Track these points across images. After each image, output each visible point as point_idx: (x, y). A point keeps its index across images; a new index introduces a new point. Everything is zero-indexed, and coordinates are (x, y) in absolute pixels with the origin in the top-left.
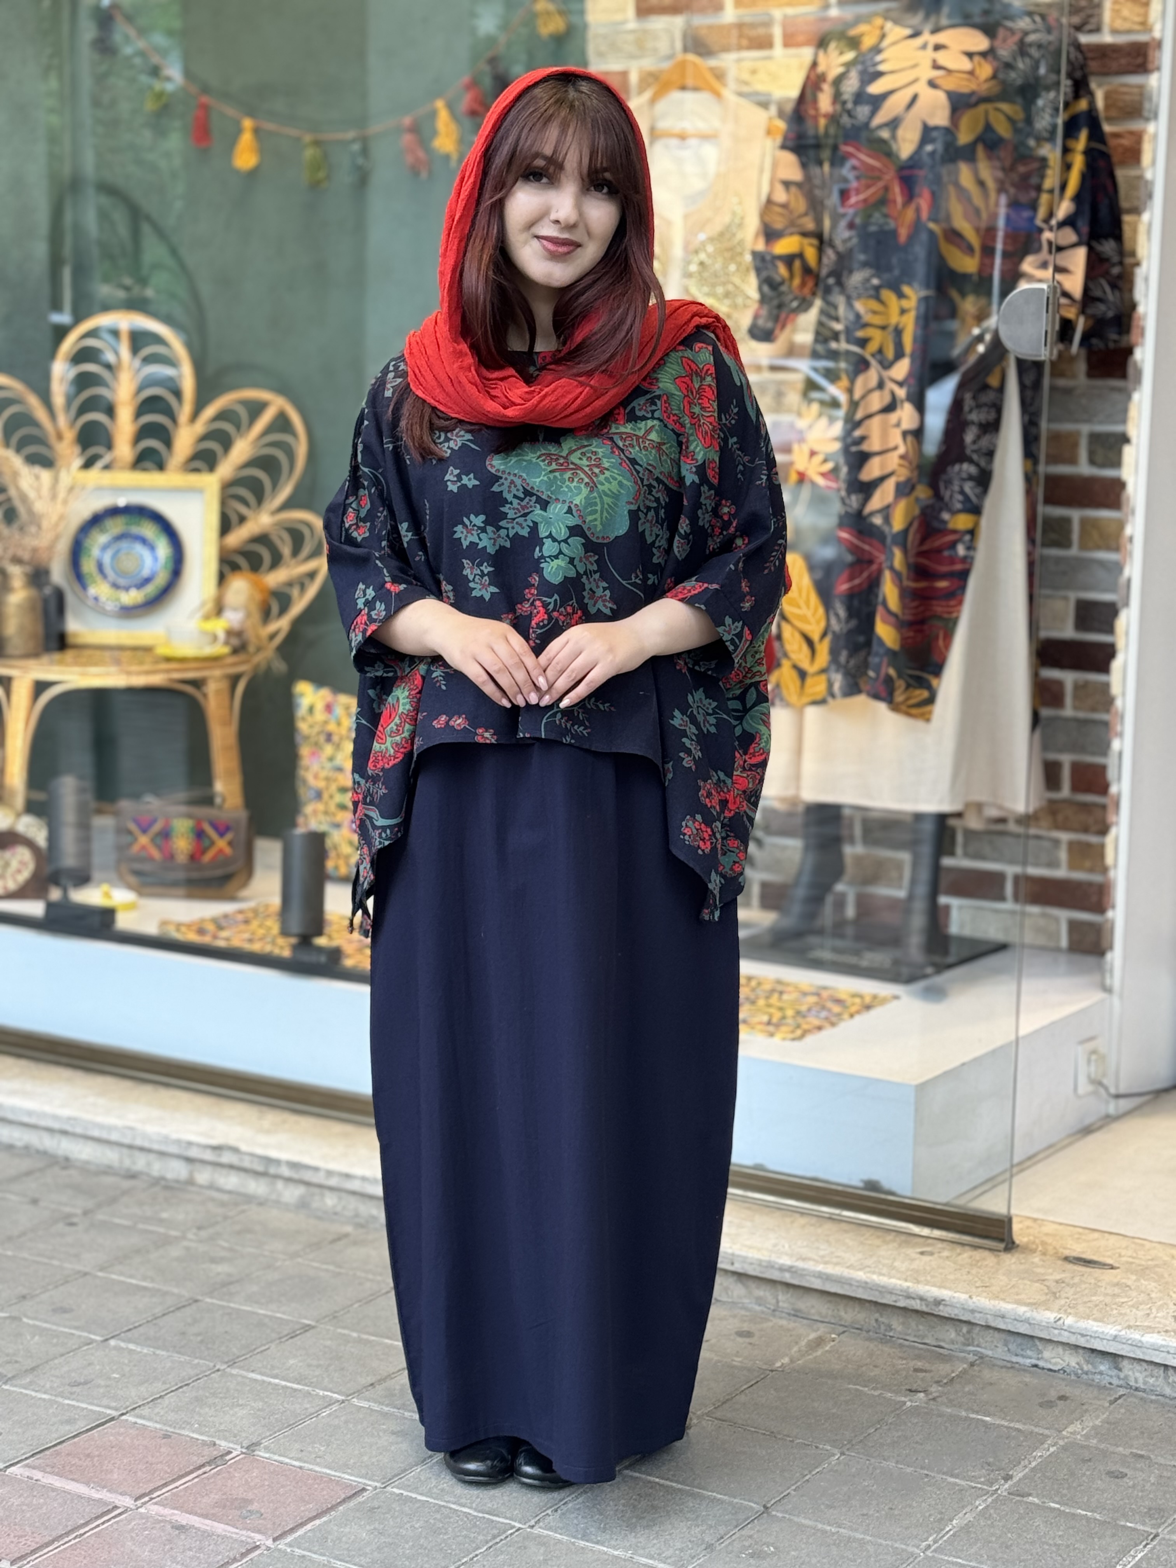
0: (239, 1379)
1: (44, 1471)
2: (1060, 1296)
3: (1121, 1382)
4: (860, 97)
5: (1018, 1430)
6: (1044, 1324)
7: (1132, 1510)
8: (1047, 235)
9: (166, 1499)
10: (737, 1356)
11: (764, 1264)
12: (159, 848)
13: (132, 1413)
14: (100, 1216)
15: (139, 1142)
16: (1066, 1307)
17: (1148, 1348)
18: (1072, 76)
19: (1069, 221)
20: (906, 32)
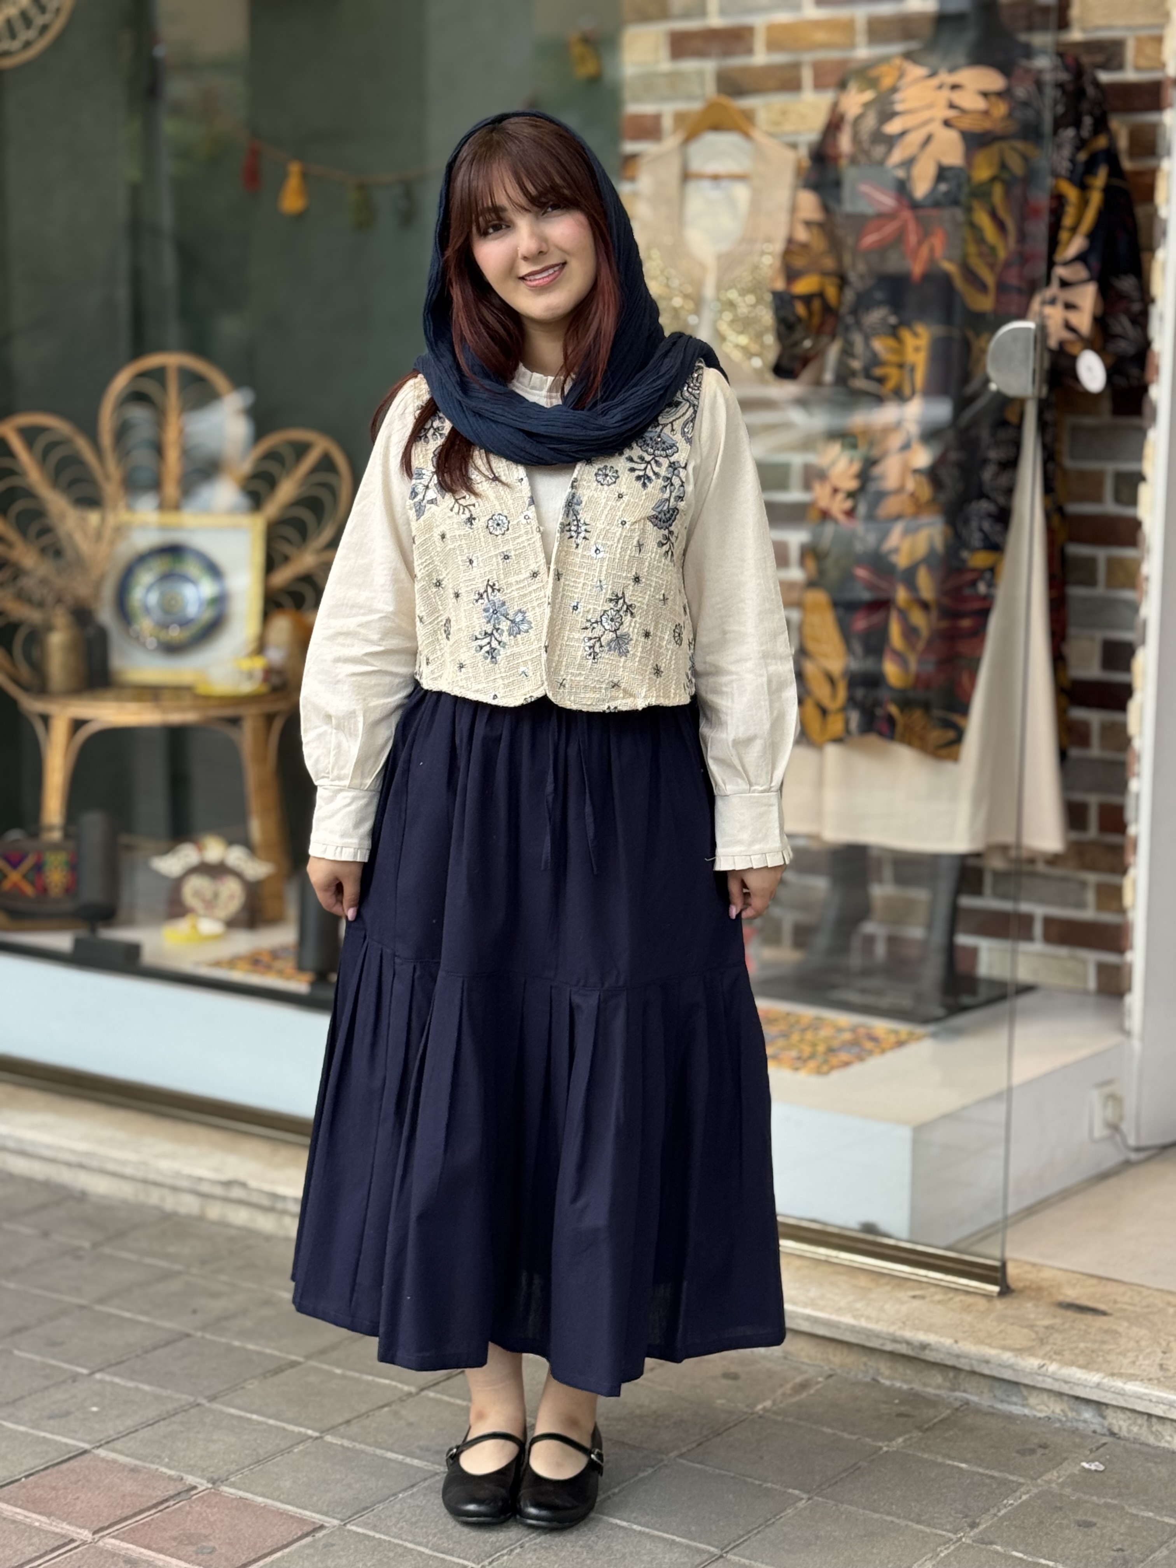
0: (217, 1413)
1: (9, 1503)
3: (1106, 1430)
4: (876, 136)
5: (992, 1477)
6: (1028, 1370)
8: (1060, 271)
9: (124, 1533)
10: (718, 1399)
13: (106, 1446)
14: (107, 1250)
15: (152, 1176)
16: (1051, 1353)
17: (1130, 1396)
18: (1091, 114)
19: (1081, 258)
20: (924, 72)
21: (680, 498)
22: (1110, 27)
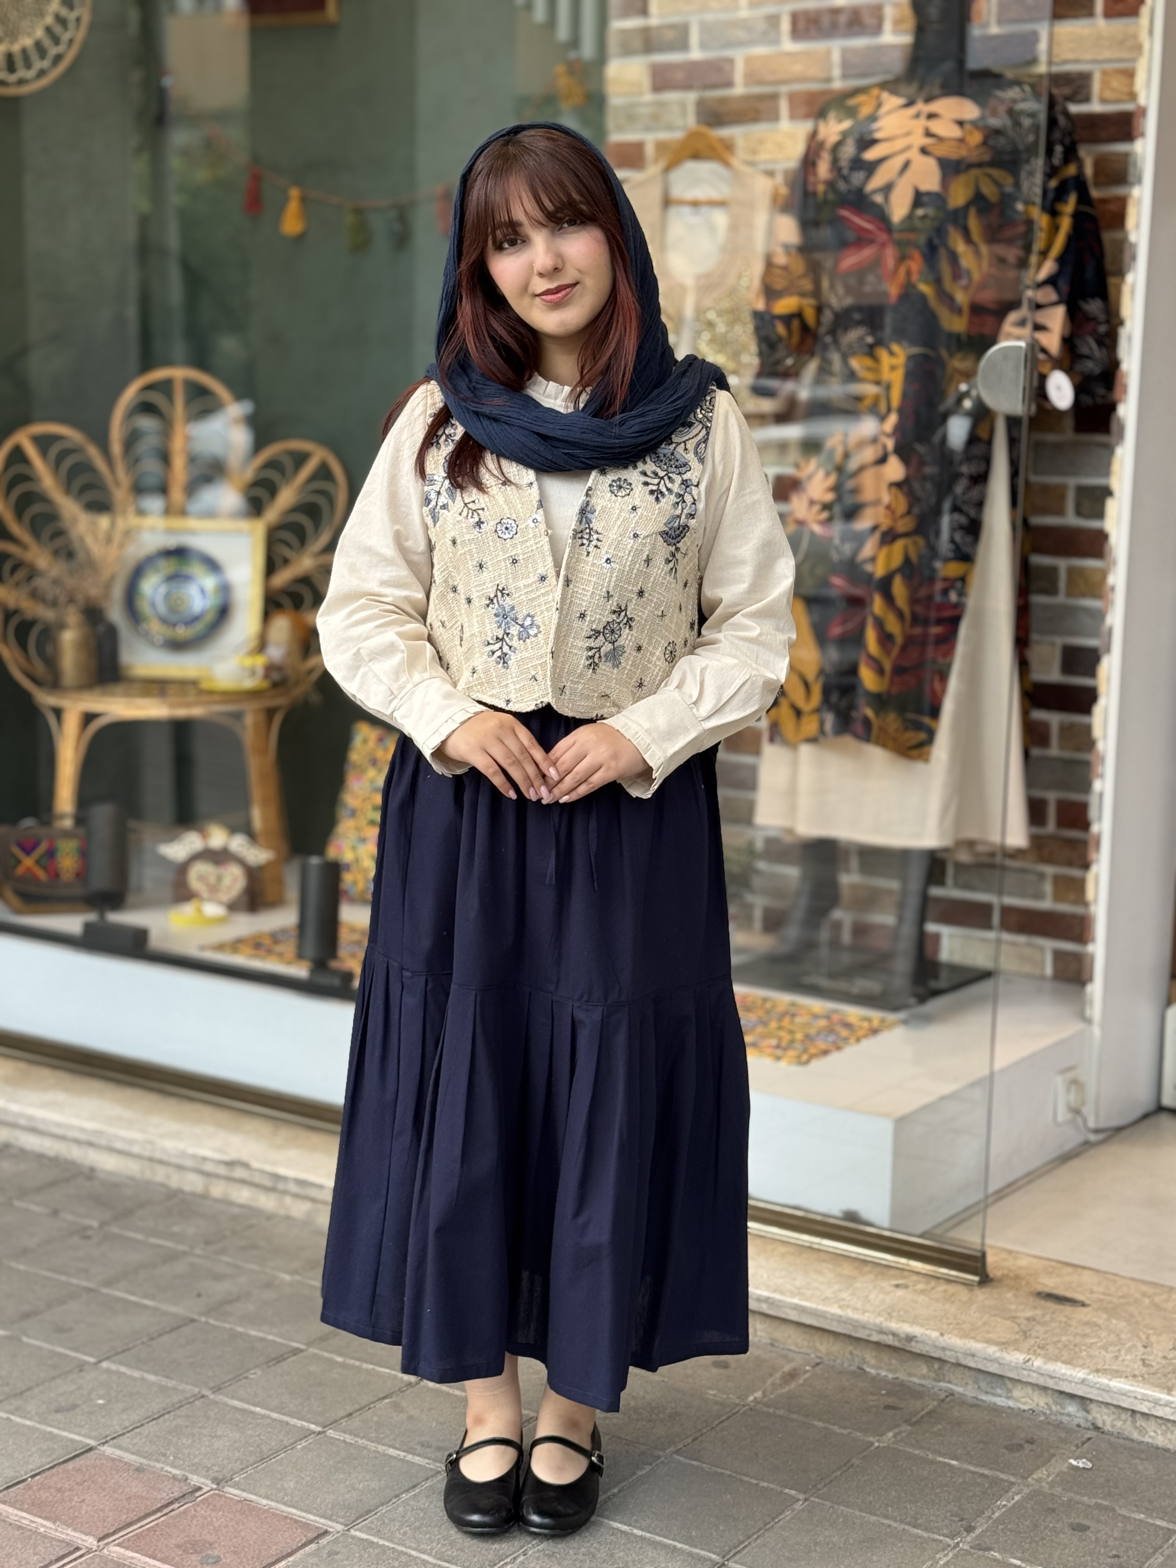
0: (222, 1406)
1: (14, 1507)
2: (1030, 1335)
3: (1090, 1424)
4: (856, 163)
5: (983, 1476)
6: (1013, 1364)
8: (1029, 294)
9: (129, 1540)
10: (711, 1389)
14: (115, 1230)
15: (158, 1155)
16: (1036, 1348)
17: (1115, 1393)
18: (1062, 143)
19: (1051, 281)
20: (901, 101)
21: (692, 516)
22: (1077, 61)
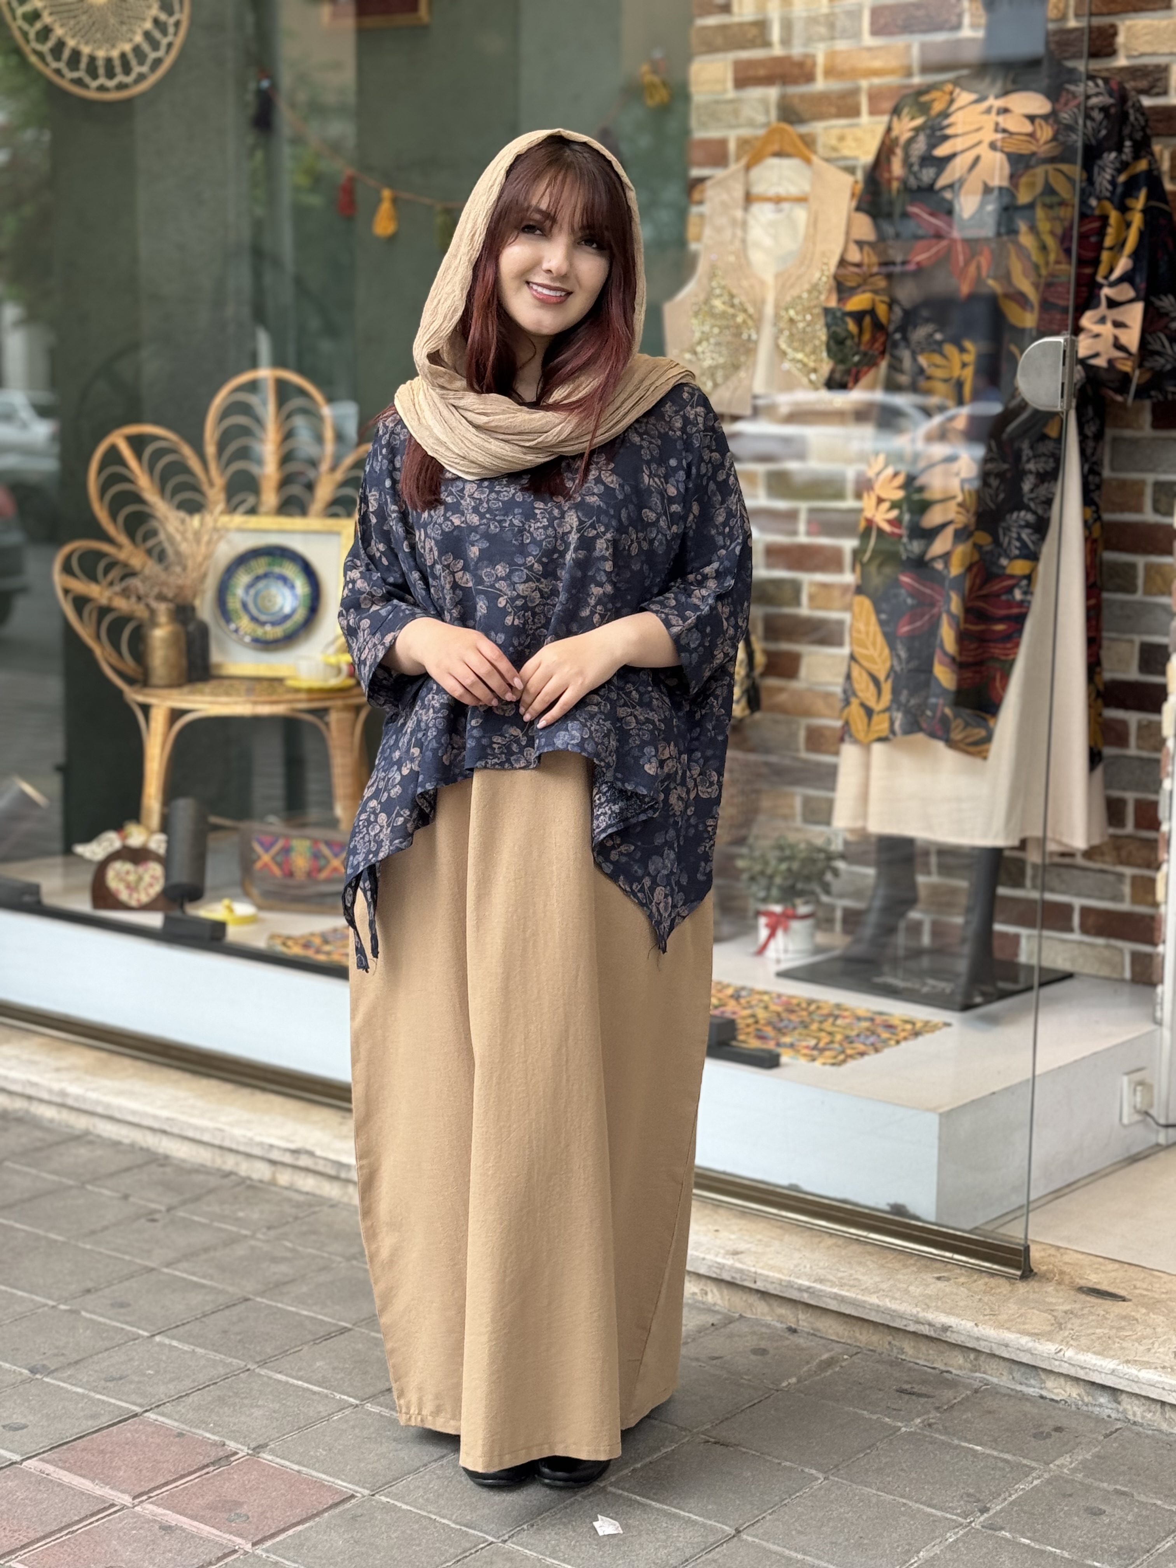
0: (265, 1379)
1: (56, 1466)
2: (1065, 1327)
3: (1120, 1416)
4: (928, 160)
5: (1006, 1461)
6: (1045, 1354)
7: (1102, 1549)
8: (1106, 291)
9: (163, 1498)
10: (746, 1374)
11: (784, 1283)
12: (279, 865)
13: (156, 1410)
14: (181, 1213)
15: (227, 1144)
16: (1069, 1339)
17: (1145, 1384)
18: (1132, 138)
19: (1127, 278)
20: (973, 97)
22: (1154, 54)
